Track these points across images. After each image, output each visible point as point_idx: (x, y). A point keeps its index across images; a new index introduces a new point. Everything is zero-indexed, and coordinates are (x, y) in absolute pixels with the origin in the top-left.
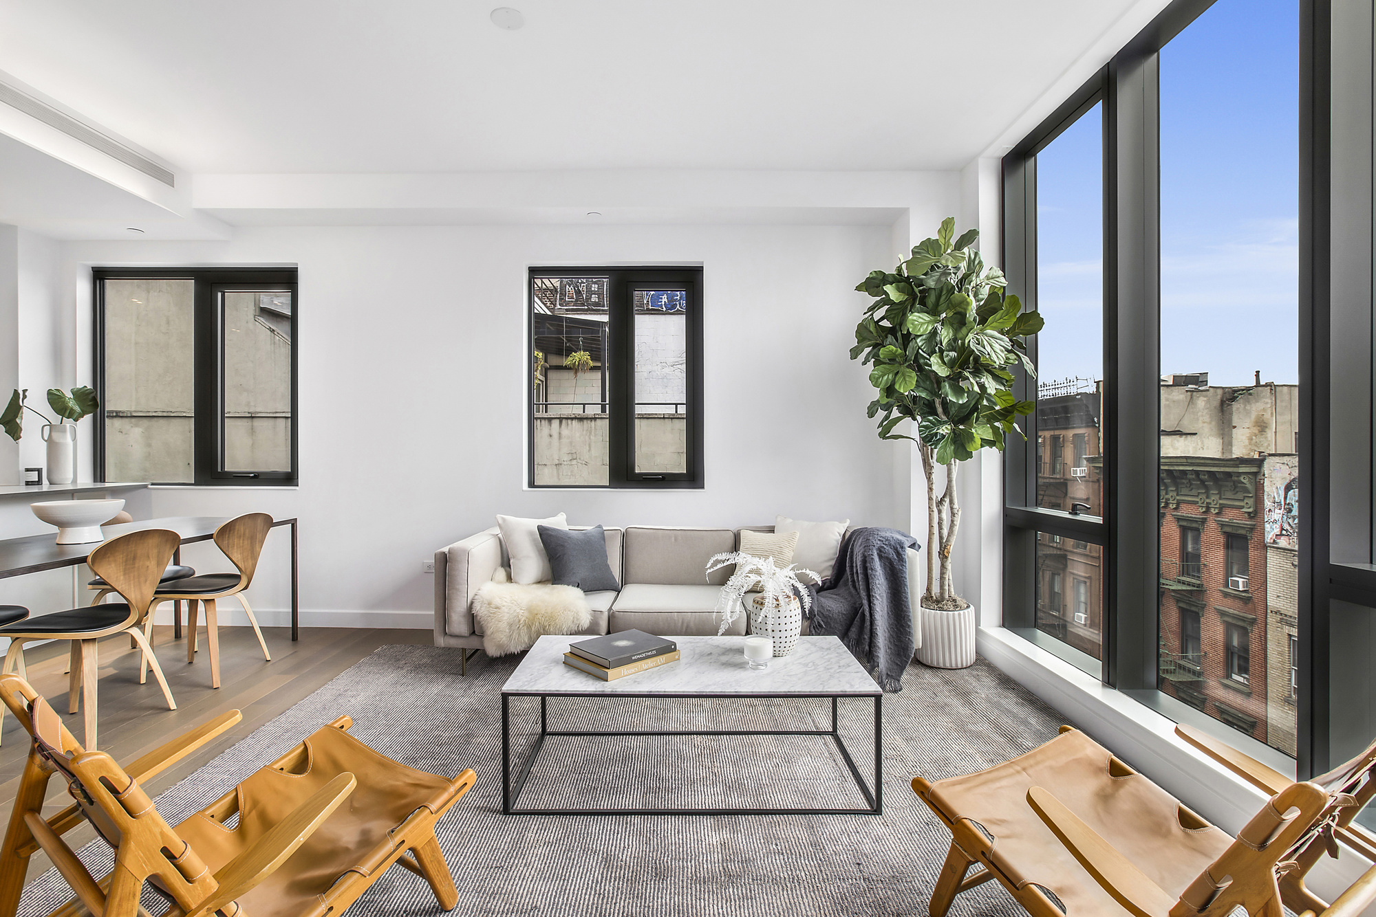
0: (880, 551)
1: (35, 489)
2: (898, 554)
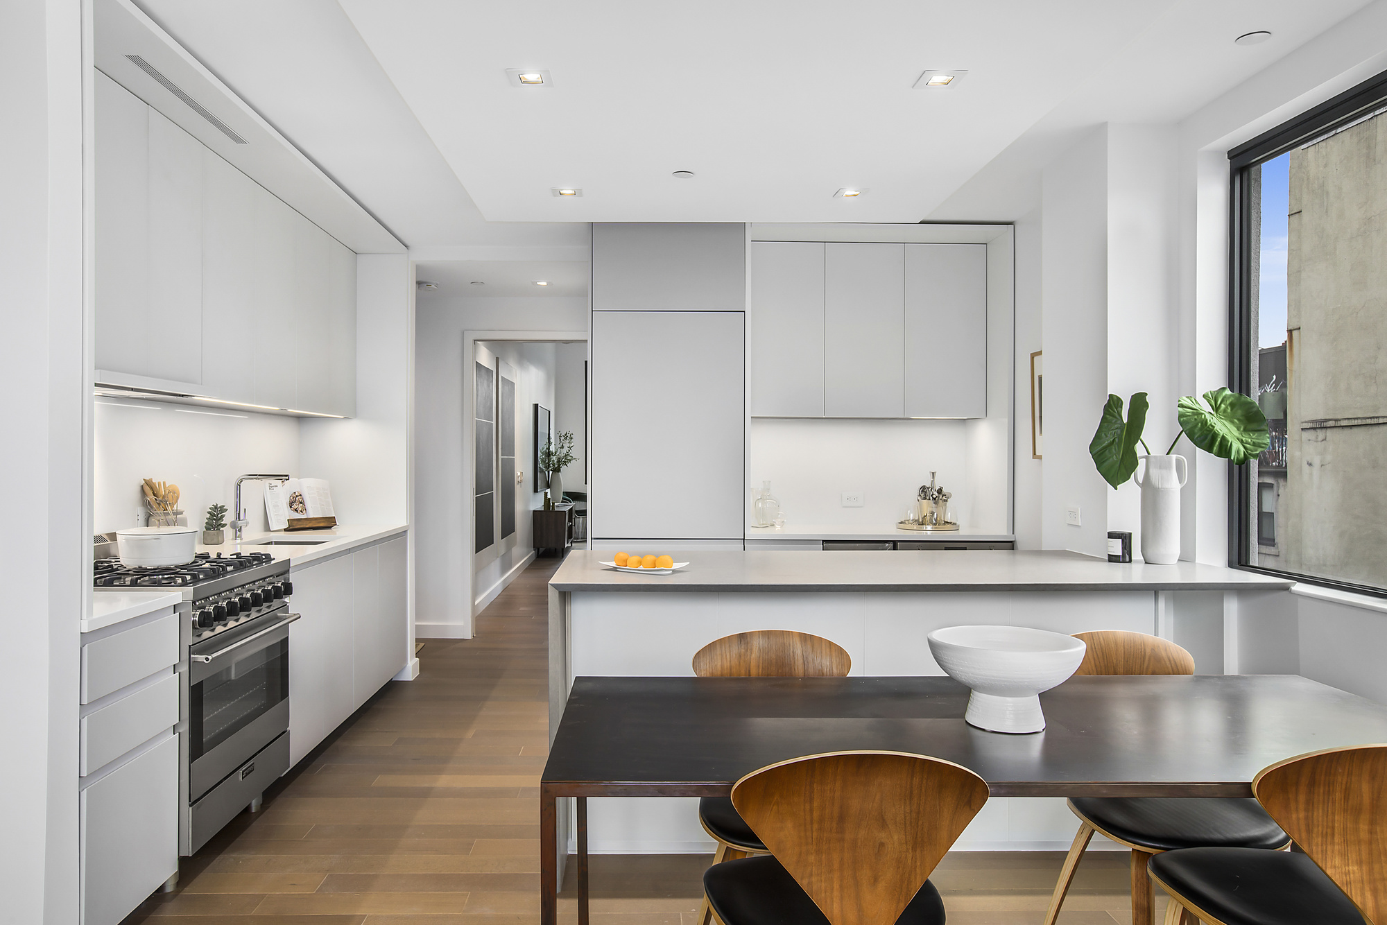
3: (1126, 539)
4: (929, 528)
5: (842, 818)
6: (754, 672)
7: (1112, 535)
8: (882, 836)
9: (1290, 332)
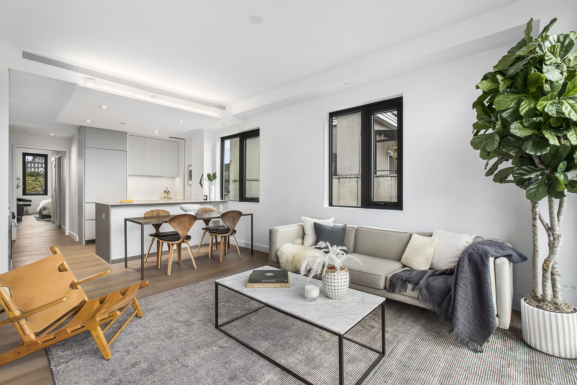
0: (471, 256)
1: (205, 201)
2: (482, 260)
3: (207, 196)
4: (167, 198)
5: (181, 222)
6: (154, 216)
7: (204, 196)
8: (186, 224)
9: (230, 161)
